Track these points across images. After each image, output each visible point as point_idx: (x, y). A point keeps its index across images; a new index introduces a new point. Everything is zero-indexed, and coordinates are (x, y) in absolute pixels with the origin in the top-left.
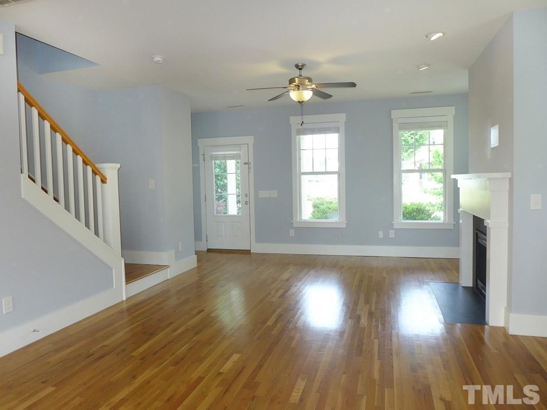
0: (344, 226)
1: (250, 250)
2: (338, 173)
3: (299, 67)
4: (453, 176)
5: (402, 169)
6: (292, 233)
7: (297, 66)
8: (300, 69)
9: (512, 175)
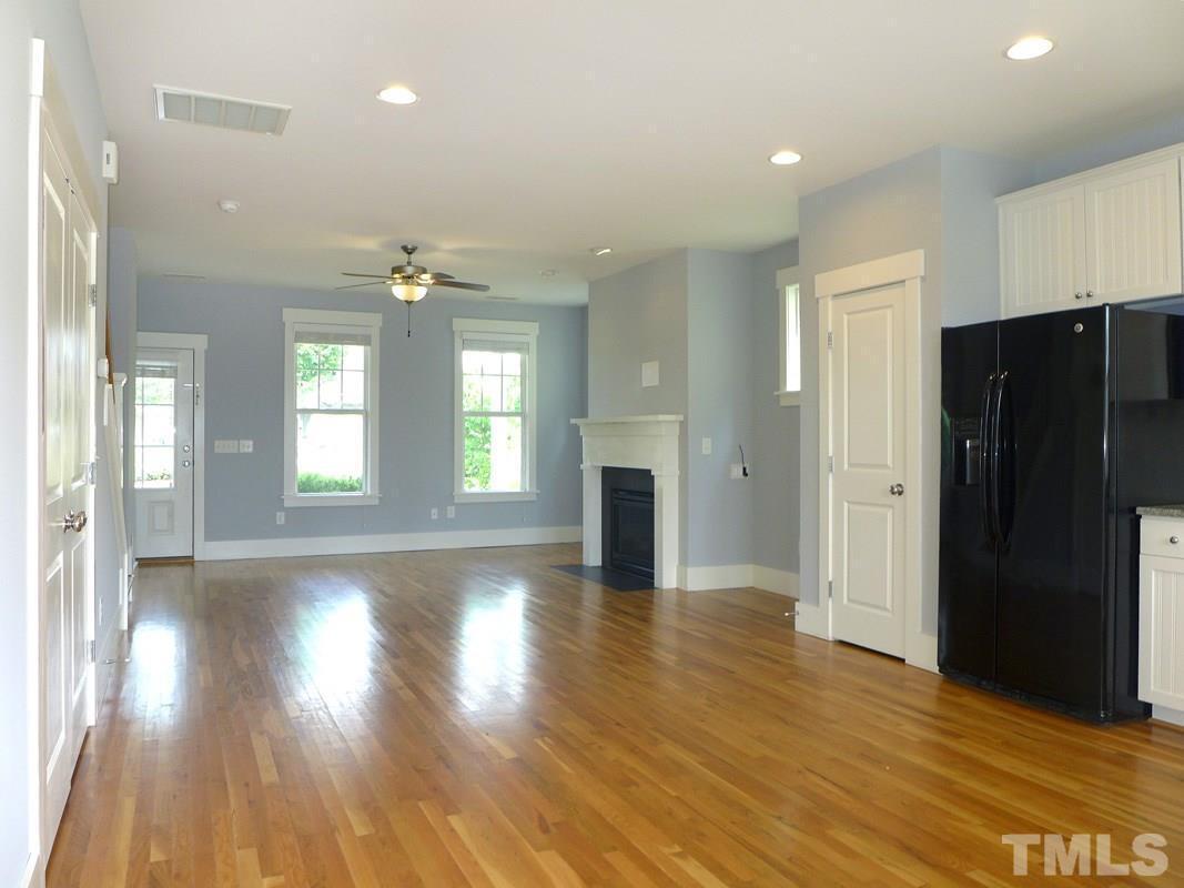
0: (377, 502)
1: (192, 557)
2: (364, 413)
3: (408, 251)
4: (573, 421)
5: (465, 410)
6: (281, 518)
7: (405, 248)
8: (409, 254)
9: (686, 418)
